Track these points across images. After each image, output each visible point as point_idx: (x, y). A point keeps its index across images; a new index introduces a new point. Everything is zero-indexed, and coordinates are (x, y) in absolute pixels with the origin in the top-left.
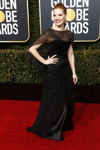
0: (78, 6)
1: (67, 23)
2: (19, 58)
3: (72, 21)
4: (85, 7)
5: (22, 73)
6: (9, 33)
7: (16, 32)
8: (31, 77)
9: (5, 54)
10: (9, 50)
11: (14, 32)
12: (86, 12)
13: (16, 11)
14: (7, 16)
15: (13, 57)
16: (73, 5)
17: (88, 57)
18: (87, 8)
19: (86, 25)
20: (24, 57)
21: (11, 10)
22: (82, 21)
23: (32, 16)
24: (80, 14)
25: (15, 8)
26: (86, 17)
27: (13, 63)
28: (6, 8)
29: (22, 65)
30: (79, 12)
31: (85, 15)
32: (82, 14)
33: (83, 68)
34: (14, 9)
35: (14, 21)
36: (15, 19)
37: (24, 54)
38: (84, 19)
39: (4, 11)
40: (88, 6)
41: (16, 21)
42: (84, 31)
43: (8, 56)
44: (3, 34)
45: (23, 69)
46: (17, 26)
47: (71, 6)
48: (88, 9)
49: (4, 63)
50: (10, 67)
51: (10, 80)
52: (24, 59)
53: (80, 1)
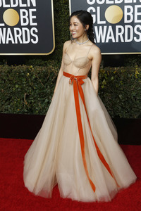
0: (127, 1)
1: (110, 27)
3: (118, 24)
4: (138, 3)
6: (25, 42)
7: (35, 40)
10: (25, 67)
11: (32, 40)
12: (139, 10)
13: (35, 10)
14: (22, 17)
18: (140, 4)
19: (138, 29)
25: (34, 5)
26: (139, 18)
27: (30, 86)
28: (21, 5)
34: (32, 7)
35: (32, 24)
36: (34, 21)
37: (47, 72)
38: (136, 21)
39: (18, 9)
41: (36, 24)
42: (135, 38)
44: (16, 42)
45: (45, 95)
46: (37, 31)
47: (117, 2)
50: (26, 92)
51: (26, 111)
52: (46, 80)
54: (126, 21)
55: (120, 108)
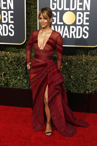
2: (14, 61)
4: (86, 10)
5: (17, 78)
7: (12, 33)
8: (26, 82)
10: (3, 53)
11: (10, 33)
12: (87, 16)
13: (12, 12)
14: (3, 16)
15: (8, 60)
16: (73, 7)
17: (87, 64)
18: (88, 11)
19: (86, 29)
20: (19, 60)
21: (7, 11)
22: (82, 26)
23: (30, 18)
25: (12, 8)
26: (87, 21)
27: (7, 67)
28: (3, 8)
29: (17, 69)
32: (83, 18)
33: (82, 75)
34: (10, 9)
35: (10, 22)
36: (12, 20)
37: (20, 57)
38: (85, 23)
41: (13, 22)
42: (84, 36)
43: (2, 59)
45: (18, 74)
46: (13, 27)
47: (71, 9)
48: (88, 13)
50: (4, 71)
51: (3, 85)
52: (19, 63)
53: (81, 4)
54: (77, 23)
55: (71, 85)
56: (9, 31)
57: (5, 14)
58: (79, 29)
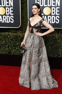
0: (53, 5)
1: (45, 16)
2: (14, 38)
3: (49, 15)
4: (58, 6)
5: (16, 48)
7: (12, 21)
9: (5, 36)
10: (7, 33)
11: (11, 21)
12: (58, 9)
14: (7, 11)
15: (10, 38)
16: (49, 4)
17: (59, 39)
19: (57, 18)
20: (17, 37)
21: (9, 7)
23: (23, 11)
24: (54, 11)
25: (12, 6)
26: (58, 13)
27: (10, 42)
28: (6, 6)
30: (54, 9)
31: (57, 11)
33: (56, 46)
34: (11, 6)
35: (11, 14)
36: (12, 13)
37: (17, 36)
39: (5, 7)
40: (59, 5)
41: (13, 14)
43: (6, 37)
45: (16, 46)
46: (13, 17)
48: (59, 8)
49: (4, 42)
50: (8, 44)
51: (7, 53)
52: (17, 39)
53: (54, 2)
54: (52, 14)
55: (49, 52)
56: (11, 20)
57: (8, 9)
58: (53, 18)
